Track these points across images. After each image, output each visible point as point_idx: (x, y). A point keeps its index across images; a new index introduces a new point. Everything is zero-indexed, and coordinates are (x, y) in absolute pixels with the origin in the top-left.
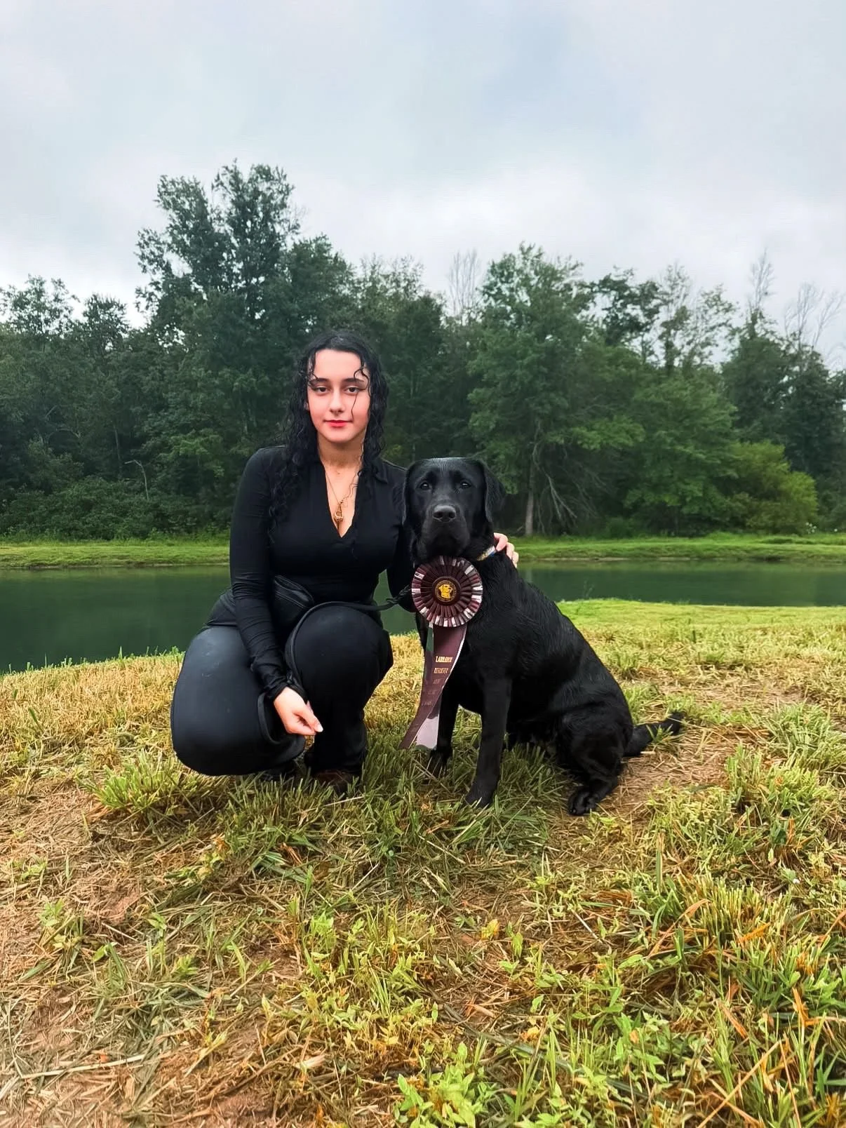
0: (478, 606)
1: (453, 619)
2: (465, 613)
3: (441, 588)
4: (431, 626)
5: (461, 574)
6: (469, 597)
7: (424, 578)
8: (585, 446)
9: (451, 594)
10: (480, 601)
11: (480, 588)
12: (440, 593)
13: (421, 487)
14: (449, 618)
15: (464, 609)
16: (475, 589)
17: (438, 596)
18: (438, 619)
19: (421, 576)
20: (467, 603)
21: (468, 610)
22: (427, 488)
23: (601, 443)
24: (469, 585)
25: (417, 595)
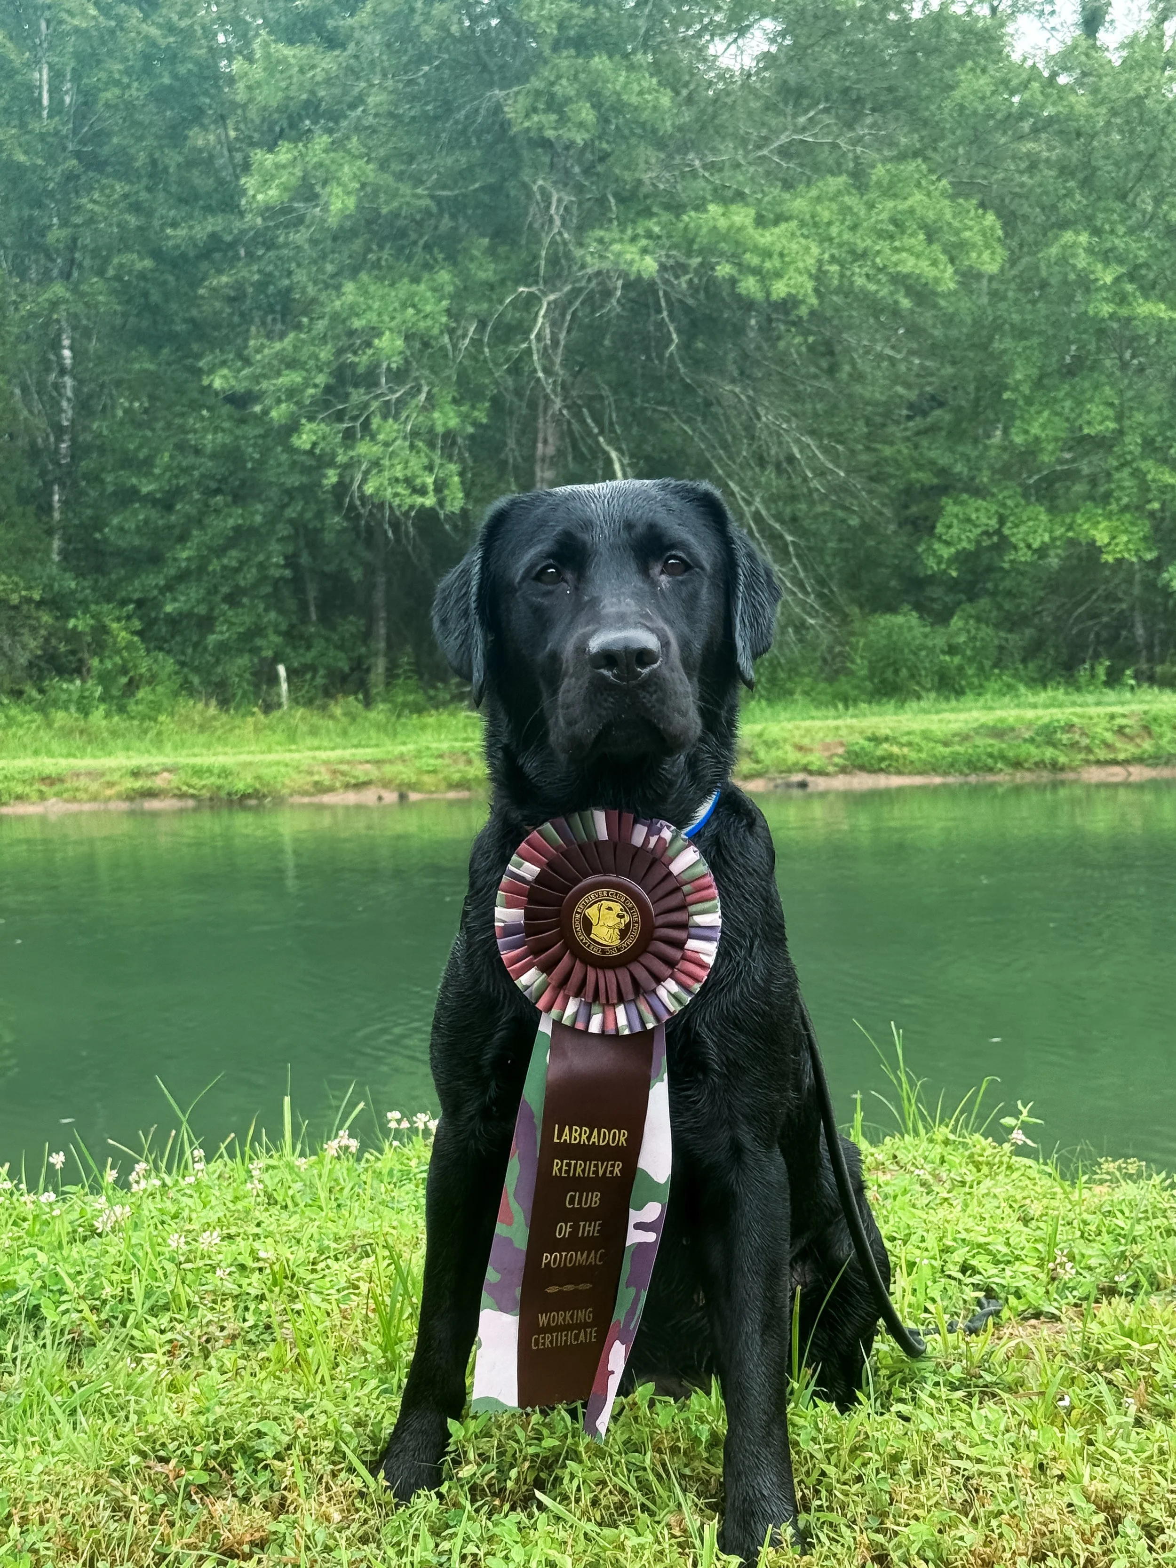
0: (704, 975)
1: (620, 1011)
2: (662, 992)
3: (592, 912)
4: (545, 1027)
5: (658, 873)
6: (680, 945)
7: (539, 879)
8: (749, 285)
9: (624, 933)
10: (710, 960)
11: (714, 919)
12: (588, 925)
13: (540, 576)
14: (609, 1005)
15: (659, 980)
16: (699, 920)
17: (581, 936)
18: (572, 1006)
19: (529, 870)
20: (671, 963)
21: (671, 985)
22: (559, 577)
23: (819, 276)
24: (683, 907)
25: (509, 930)
